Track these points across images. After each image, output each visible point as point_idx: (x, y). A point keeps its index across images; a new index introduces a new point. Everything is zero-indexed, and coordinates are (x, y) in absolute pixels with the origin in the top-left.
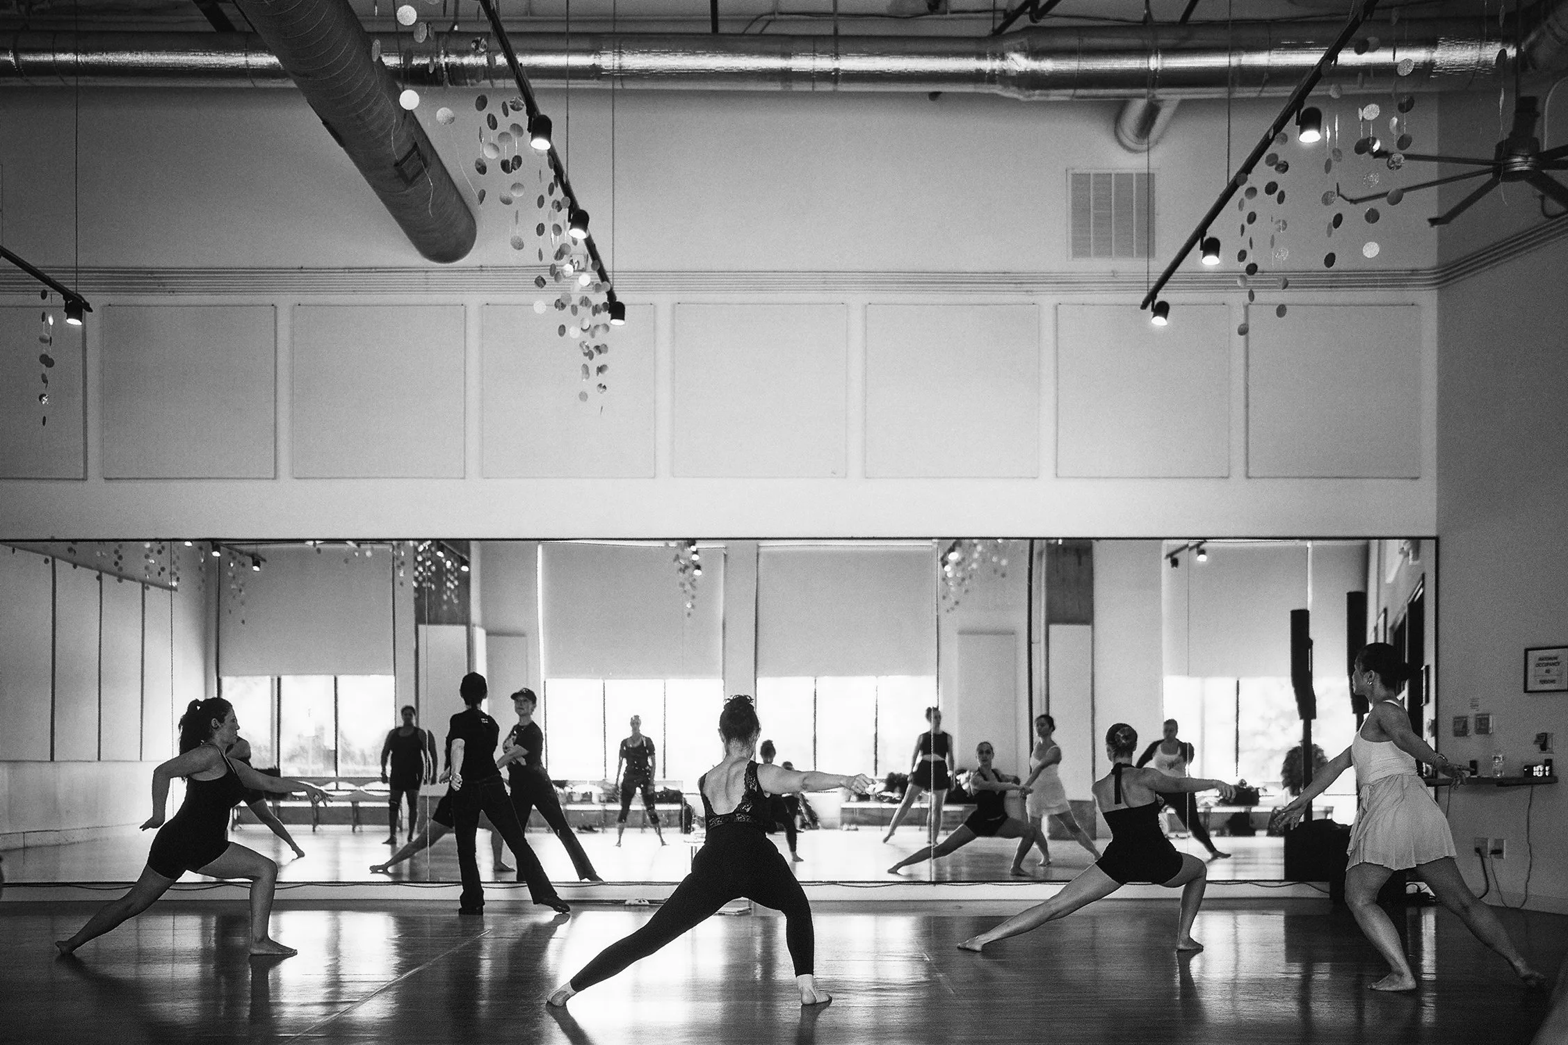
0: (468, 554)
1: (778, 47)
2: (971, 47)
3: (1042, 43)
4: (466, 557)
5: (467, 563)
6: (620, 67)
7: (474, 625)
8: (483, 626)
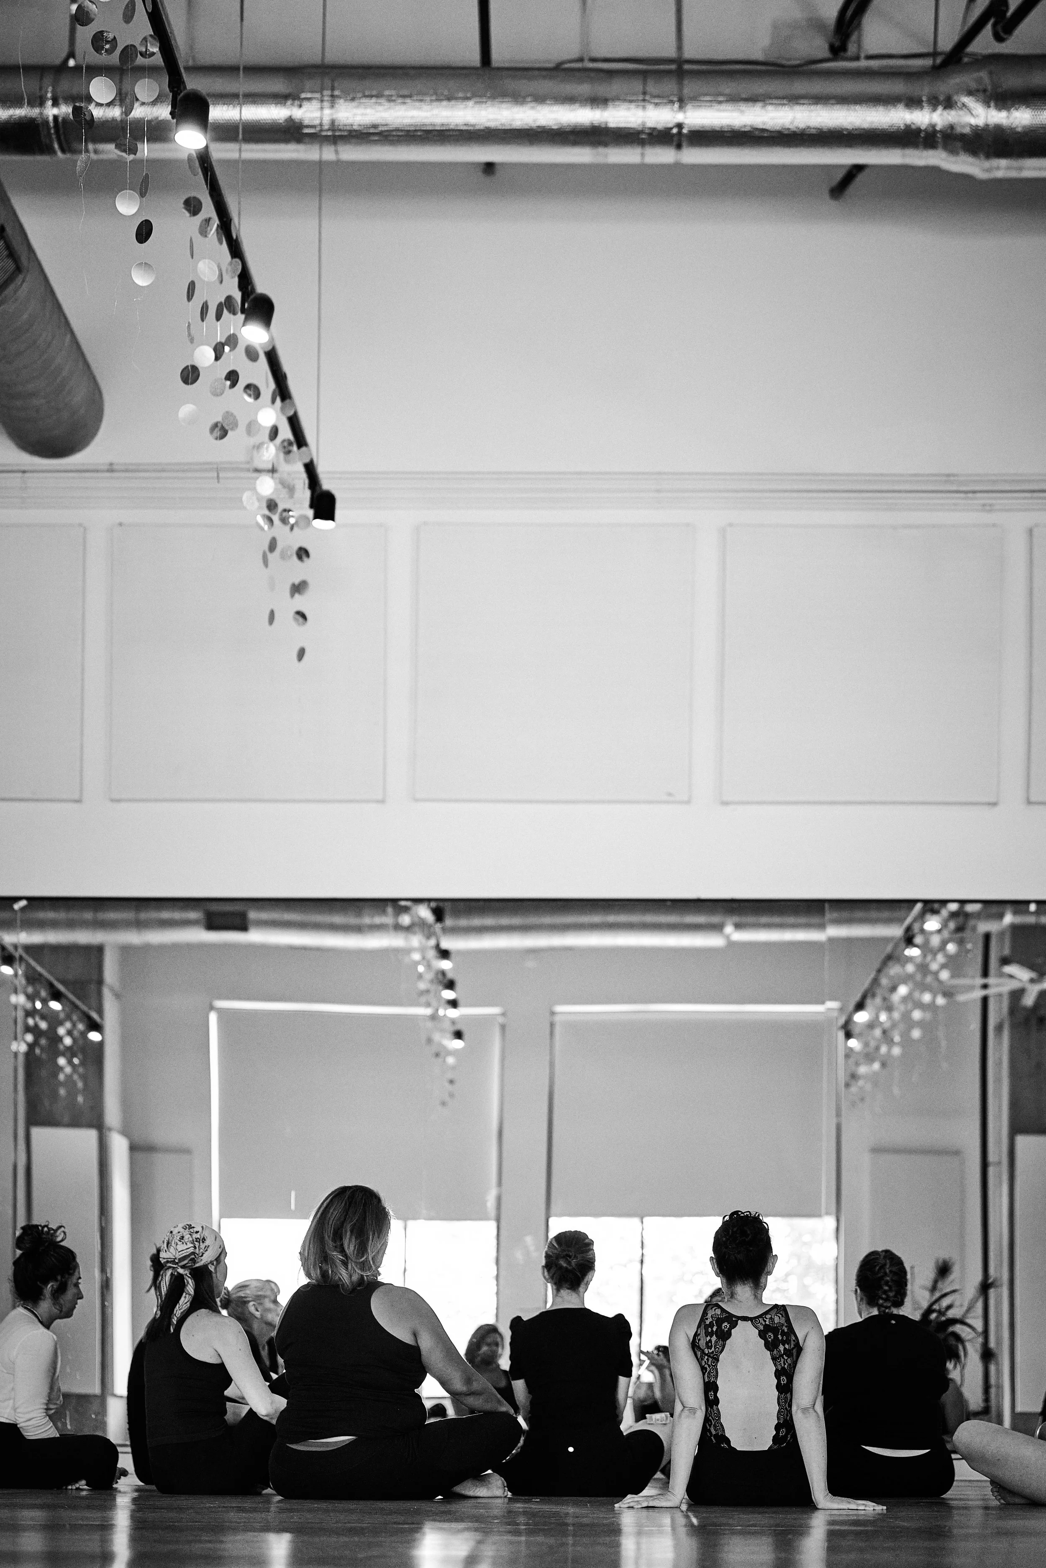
0: (100, 1012)
1: (585, 88)
2: (898, 87)
3: (1013, 81)
4: (95, 1015)
5: (96, 1027)
6: (333, 122)
7: (110, 1129)
8: (125, 1133)
